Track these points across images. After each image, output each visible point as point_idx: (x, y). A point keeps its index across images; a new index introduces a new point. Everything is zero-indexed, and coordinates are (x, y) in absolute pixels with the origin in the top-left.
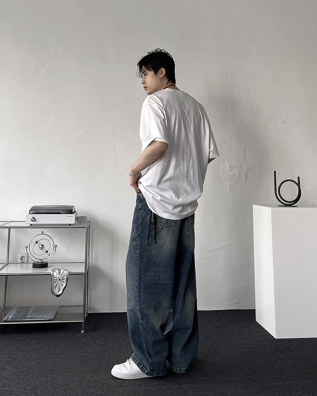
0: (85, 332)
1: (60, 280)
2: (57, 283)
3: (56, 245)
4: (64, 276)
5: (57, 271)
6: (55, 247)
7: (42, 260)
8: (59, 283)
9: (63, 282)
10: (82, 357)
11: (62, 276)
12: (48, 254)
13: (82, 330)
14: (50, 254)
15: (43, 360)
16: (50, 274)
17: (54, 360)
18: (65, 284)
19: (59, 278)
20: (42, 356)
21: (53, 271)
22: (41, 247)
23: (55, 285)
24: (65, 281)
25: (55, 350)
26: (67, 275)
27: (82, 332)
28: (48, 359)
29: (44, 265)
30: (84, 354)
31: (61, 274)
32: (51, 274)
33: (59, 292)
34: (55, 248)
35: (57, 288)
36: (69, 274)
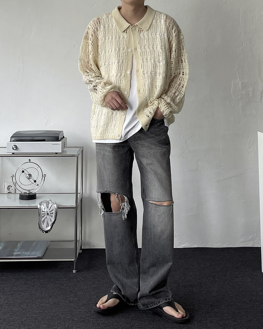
0: (77, 272)
1: (48, 214)
2: (45, 217)
3: (45, 174)
4: (53, 210)
5: (45, 205)
6: (44, 176)
7: (29, 191)
8: (48, 218)
9: (52, 216)
10: (70, 302)
11: (50, 210)
12: (37, 185)
13: (74, 270)
14: (38, 185)
15: (27, 305)
16: (37, 208)
17: (40, 306)
18: (54, 220)
19: (47, 212)
20: (27, 300)
21: (40, 205)
22: (28, 176)
23: (43, 220)
24: (54, 215)
25: (41, 293)
26: (55, 209)
27: (74, 271)
28: (33, 304)
29: (32, 197)
30: (72, 299)
31: (49, 208)
32: (39, 207)
33: (47, 228)
34: (43, 178)
35: (45, 223)
36: (58, 208)
